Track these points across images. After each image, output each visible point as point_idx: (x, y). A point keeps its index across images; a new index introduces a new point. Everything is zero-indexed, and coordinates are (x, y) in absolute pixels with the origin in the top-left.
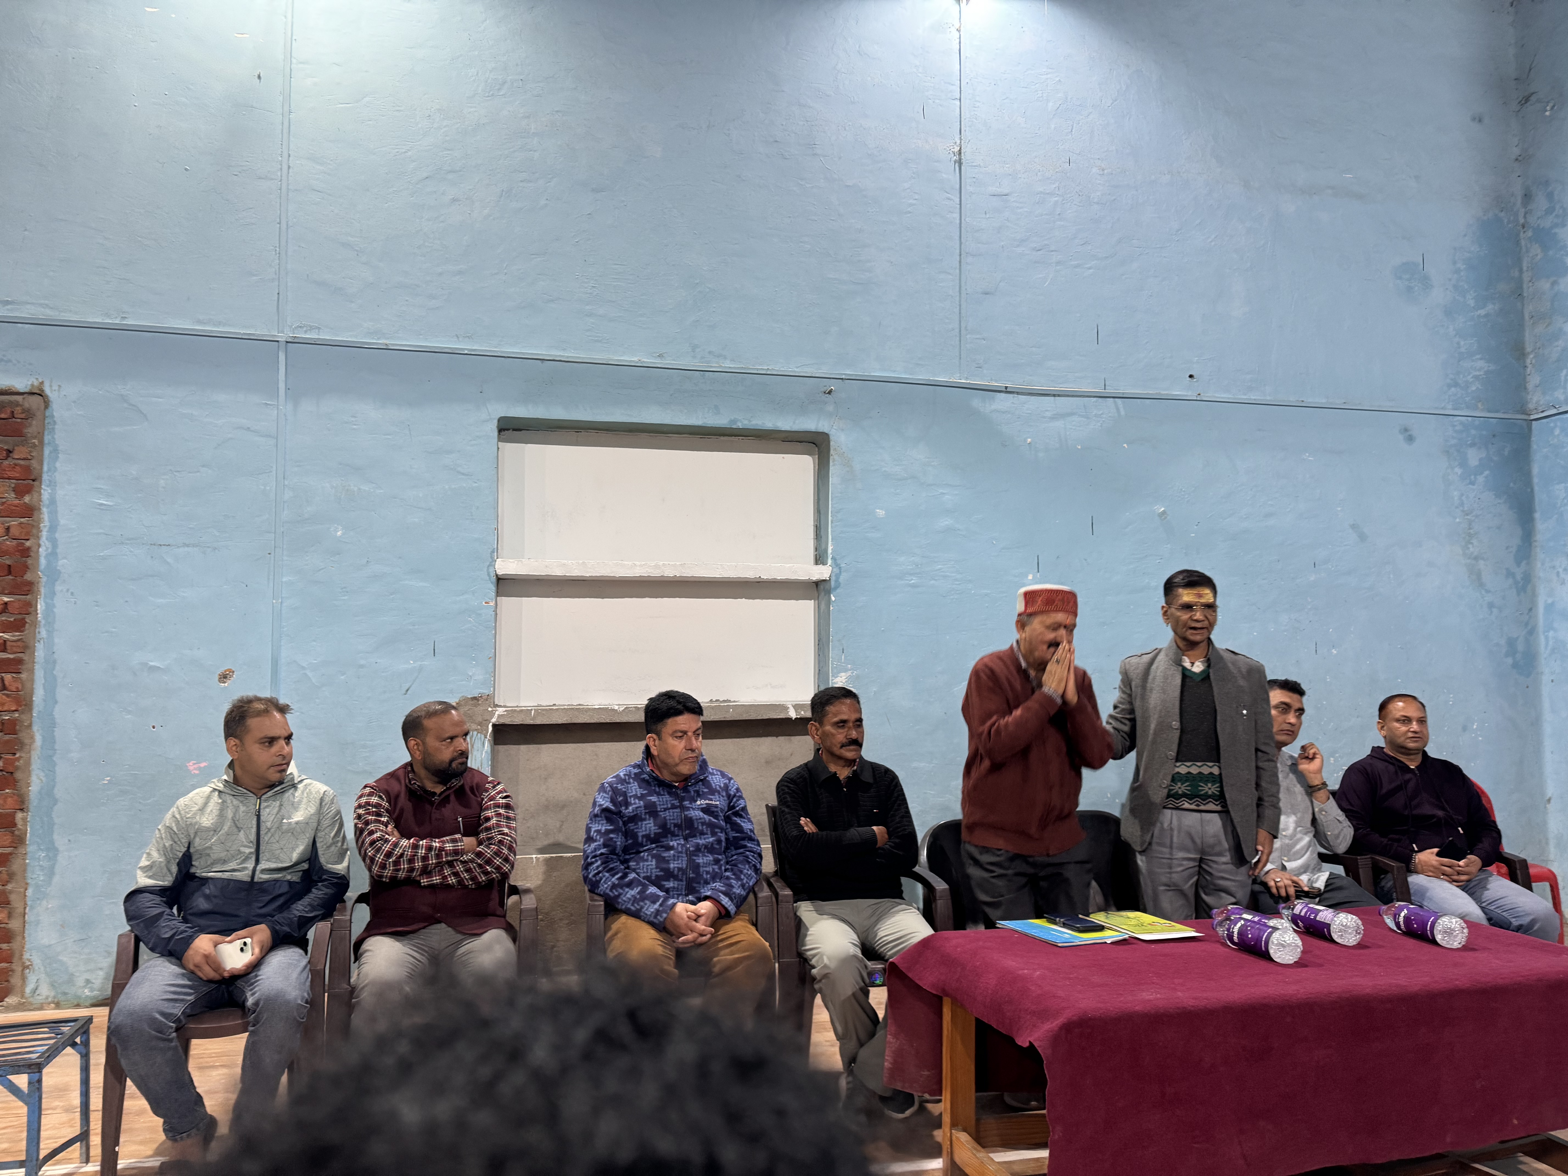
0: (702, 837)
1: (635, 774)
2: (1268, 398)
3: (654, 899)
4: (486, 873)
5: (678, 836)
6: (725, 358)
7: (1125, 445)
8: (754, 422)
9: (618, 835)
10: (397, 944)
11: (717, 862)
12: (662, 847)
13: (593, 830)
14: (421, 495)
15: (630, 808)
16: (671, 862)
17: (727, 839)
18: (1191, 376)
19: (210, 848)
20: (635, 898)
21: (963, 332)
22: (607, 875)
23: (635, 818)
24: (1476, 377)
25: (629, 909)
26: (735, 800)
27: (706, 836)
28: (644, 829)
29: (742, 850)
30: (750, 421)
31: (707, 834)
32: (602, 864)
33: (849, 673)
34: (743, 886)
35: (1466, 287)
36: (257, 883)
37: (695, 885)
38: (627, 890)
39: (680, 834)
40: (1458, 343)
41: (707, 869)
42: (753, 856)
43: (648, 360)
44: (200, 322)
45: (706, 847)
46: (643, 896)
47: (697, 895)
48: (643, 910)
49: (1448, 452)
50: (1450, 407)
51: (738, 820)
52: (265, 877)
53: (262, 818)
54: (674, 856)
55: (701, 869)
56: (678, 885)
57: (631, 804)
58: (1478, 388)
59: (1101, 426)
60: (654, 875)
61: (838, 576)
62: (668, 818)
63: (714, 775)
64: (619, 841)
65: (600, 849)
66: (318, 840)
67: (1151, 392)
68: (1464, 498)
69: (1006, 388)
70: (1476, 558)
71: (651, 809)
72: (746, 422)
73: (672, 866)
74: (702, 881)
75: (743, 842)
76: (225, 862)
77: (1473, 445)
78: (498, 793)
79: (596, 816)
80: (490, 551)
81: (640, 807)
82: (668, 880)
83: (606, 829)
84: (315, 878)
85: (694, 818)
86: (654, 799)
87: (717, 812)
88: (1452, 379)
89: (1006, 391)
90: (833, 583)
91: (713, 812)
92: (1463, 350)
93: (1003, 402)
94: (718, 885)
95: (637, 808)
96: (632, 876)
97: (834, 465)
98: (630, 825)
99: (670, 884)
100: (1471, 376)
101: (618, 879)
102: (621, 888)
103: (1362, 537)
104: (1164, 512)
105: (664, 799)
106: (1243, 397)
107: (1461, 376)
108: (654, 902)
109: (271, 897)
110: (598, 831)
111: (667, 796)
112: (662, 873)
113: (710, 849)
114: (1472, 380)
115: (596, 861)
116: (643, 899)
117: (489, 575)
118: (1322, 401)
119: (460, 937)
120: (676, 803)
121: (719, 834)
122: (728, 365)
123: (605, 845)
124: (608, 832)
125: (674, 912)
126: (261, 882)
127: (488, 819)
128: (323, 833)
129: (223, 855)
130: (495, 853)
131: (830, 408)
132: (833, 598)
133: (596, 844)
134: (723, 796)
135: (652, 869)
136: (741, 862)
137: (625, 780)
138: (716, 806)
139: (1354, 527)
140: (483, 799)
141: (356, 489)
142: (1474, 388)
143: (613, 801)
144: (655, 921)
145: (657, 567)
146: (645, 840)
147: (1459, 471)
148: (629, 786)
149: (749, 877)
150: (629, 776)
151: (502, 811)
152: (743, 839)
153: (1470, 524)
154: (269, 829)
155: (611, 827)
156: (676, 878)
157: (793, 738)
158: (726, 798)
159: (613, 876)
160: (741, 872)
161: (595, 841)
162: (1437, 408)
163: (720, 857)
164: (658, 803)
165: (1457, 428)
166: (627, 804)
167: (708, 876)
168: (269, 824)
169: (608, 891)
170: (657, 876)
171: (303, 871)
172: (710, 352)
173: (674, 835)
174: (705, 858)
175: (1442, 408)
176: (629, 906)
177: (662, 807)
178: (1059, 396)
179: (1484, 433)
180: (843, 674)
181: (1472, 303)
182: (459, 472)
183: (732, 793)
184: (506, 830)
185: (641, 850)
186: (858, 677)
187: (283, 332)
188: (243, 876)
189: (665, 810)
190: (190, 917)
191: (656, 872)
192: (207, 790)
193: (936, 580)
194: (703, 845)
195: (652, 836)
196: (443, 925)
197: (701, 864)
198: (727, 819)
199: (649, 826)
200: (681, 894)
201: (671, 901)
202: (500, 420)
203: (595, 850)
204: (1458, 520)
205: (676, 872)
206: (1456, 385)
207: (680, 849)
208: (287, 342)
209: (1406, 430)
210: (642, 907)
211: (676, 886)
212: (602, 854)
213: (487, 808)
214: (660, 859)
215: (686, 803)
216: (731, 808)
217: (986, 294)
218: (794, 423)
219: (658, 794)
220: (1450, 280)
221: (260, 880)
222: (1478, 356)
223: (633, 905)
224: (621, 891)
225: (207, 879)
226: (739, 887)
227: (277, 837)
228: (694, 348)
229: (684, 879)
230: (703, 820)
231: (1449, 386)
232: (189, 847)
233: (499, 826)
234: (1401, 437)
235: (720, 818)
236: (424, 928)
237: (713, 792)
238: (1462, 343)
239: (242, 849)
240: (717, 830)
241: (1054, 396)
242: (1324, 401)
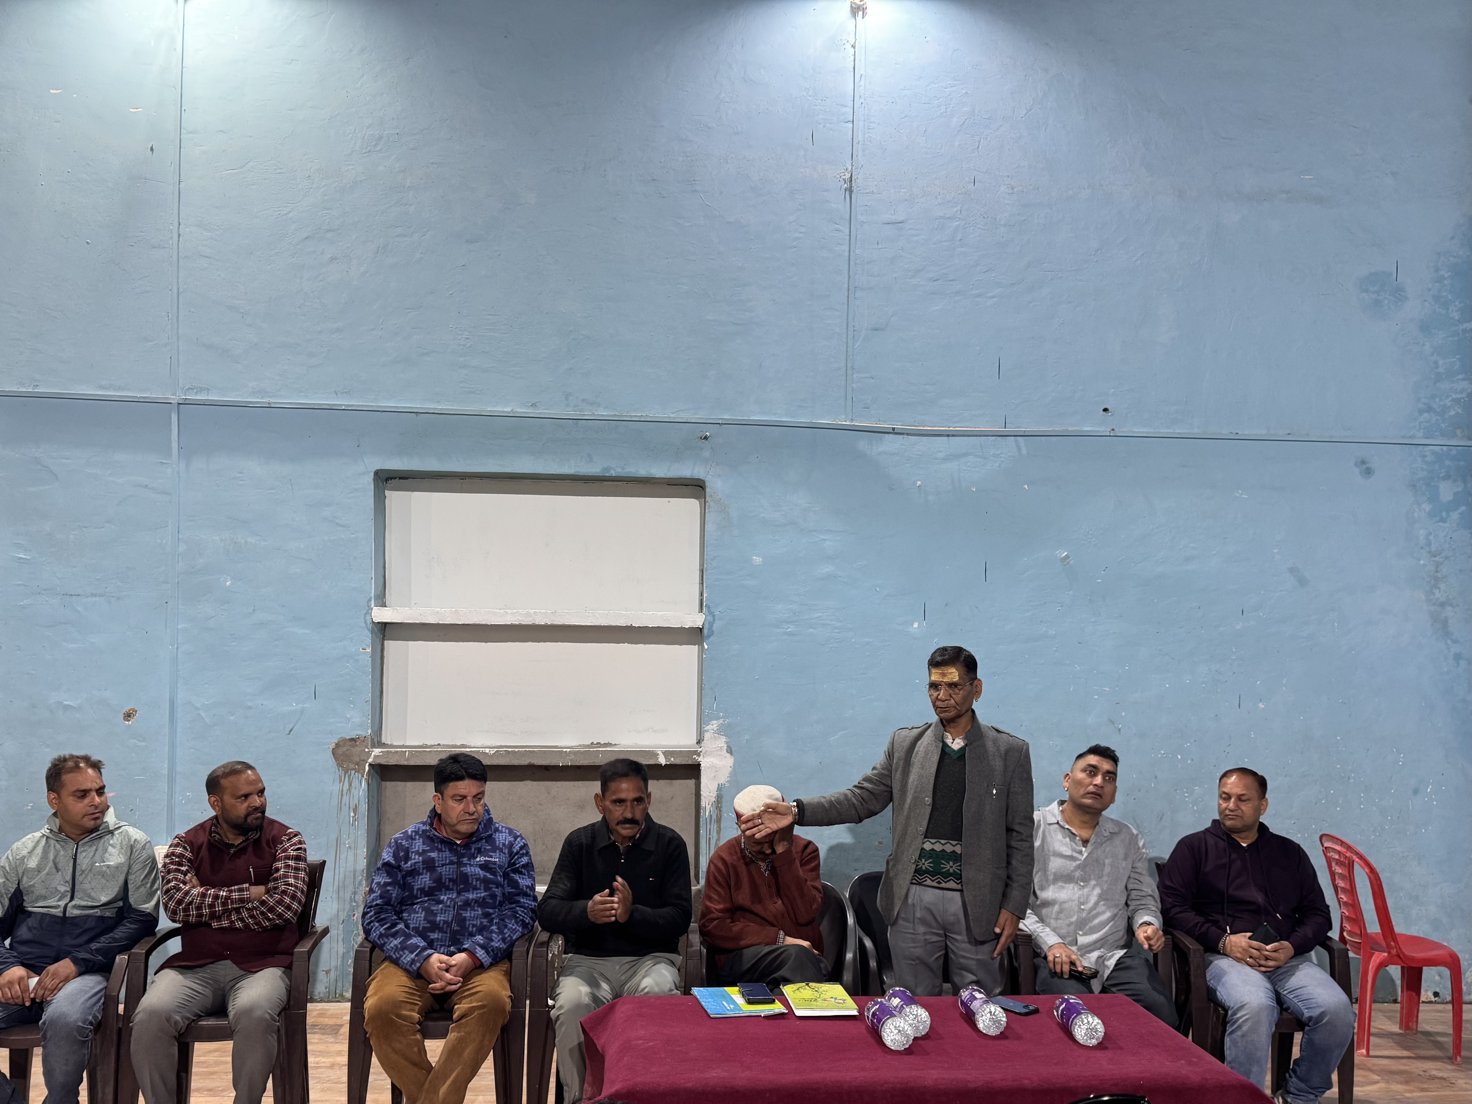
0: (475, 892)
1: (423, 831)
2: (1196, 431)
3: (412, 949)
4: (269, 920)
5: (452, 890)
6: (599, 405)
7: (1026, 486)
8: (626, 470)
9: (394, 887)
10: (180, 976)
11: (487, 915)
12: (433, 900)
13: (375, 881)
14: (302, 547)
15: (409, 863)
16: (439, 915)
17: (504, 894)
18: (1105, 410)
19: (33, 886)
20: (397, 947)
21: (849, 372)
22: (377, 924)
23: (413, 872)
24: (1457, 401)
25: (392, 956)
26: (516, 857)
27: (479, 891)
28: (419, 882)
29: (514, 905)
30: (623, 469)
31: (480, 889)
32: (375, 914)
33: (721, 721)
34: (504, 940)
35: (1450, 298)
36: (69, 917)
37: (459, 937)
38: (391, 939)
39: (455, 888)
40: (1436, 363)
41: (475, 923)
42: (523, 912)
43: (521, 410)
44: (101, 387)
45: (476, 901)
46: (403, 947)
47: (458, 946)
48: (402, 959)
49: (1414, 486)
50: (1421, 434)
51: (516, 877)
52: (77, 912)
53: (78, 861)
54: (442, 909)
55: (467, 923)
56: (442, 936)
57: (411, 859)
58: (1457, 413)
59: (999, 466)
60: (421, 927)
61: (711, 624)
62: (443, 873)
63: (502, 832)
64: (394, 893)
65: (377, 900)
66: (129, 882)
67: (1058, 428)
68: (1432, 537)
69: (894, 429)
70: (1442, 605)
71: (430, 865)
72: (619, 470)
73: (438, 919)
74: (466, 934)
75: (517, 898)
76: (45, 898)
77: (1447, 477)
78: (291, 846)
79: (378, 869)
80: (366, 599)
81: (418, 862)
82: (434, 932)
83: (385, 882)
84: (126, 915)
85: (469, 874)
86: (434, 855)
87: (495, 868)
88: (1425, 404)
89: (894, 432)
90: (705, 631)
91: (491, 868)
92: (1441, 370)
93: (891, 443)
94: (479, 938)
95: (415, 863)
96: (401, 926)
97: (709, 512)
98: (408, 878)
99: (434, 936)
100: (1450, 399)
101: (385, 929)
102: (387, 937)
103: (1302, 582)
104: (1067, 557)
105: (444, 856)
106: (1164, 431)
107: (1437, 400)
108: (412, 952)
109: (81, 930)
110: (378, 883)
111: (448, 853)
112: (428, 925)
113: (481, 903)
114: (1449, 404)
115: (371, 911)
116: (403, 949)
117: (366, 622)
118: (1260, 432)
119: (242, 973)
120: (454, 859)
121: (494, 889)
122: (602, 412)
123: (381, 897)
124: (386, 884)
125: (429, 962)
126: (72, 917)
127: (277, 870)
128: (134, 876)
129: (43, 892)
130: (277, 902)
131: (707, 454)
132: (706, 647)
133: (374, 895)
134: (504, 853)
135: (420, 921)
136: (509, 917)
137: (411, 836)
138: (495, 863)
139: (1292, 570)
140: (277, 851)
141: (243, 541)
142: (1452, 413)
143: (395, 855)
144: (410, 969)
145: (528, 615)
146: (419, 893)
147: (1427, 507)
148: (414, 842)
149: (514, 931)
150: (417, 832)
151: (291, 863)
152: (518, 895)
153: (1437, 567)
154: (83, 871)
155: (390, 880)
156: (441, 930)
157: (674, 781)
158: (507, 856)
159: (382, 926)
160: (506, 926)
161: (374, 892)
162: (1403, 437)
163: (491, 911)
164: (436, 859)
165: (1428, 459)
166: (407, 858)
167: (474, 929)
168: (84, 867)
169: (376, 939)
170: (424, 927)
171: (119, 908)
172: (583, 400)
173: (448, 889)
174: (472, 912)
175: (1410, 437)
176: (392, 954)
177: (440, 862)
178: (953, 436)
179: (1462, 463)
180: (714, 722)
181: (1456, 316)
182: (337, 524)
183: (515, 851)
184: (292, 881)
185: (416, 901)
186: (730, 725)
187: (175, 394)
188: (58, 912)
189: (443, 865)
190: (15, 945)
191: (424, 924)
192: (38, 835)
193: (814, 628)
194: (473, 899)
195: (427, 889)
196: (229, 962)
197: (468, 918)
198: (506, 875)
199: (425, 880)
200: (444, 945)
201: (430, 951)
202: (377, 473)
203: (373, 900)
204: (1422, 562)
205: (441, 925)
206: (1430, 409)
207: (448, 903)
208: (179, 404)
209: (1363, 462)
210: (401, 956)
211: (440, 937)
212: (377, 905)
213: (279, 860)
214: (429, 912)
215: (465, 860)
216: (511, 864)
217: (877, 330)
218: (669, 470)
219: (440, 850)
220: (1430, 290)
221: (71, 916)
222: (1460, 377)
223: (394, 953)
224: (386, 940)
225: (31, 913)
226: (499, 941)
227: (89, 878)
228: (567, 396)
229: (448, 931)
230: (478, 876)
231: (1421, 412)
232: (18, 884)
233: (285, 876)
234: (1357, 471)
235: (498, 874)
236: (212, 963)
237: (495, 849)
238: (1441, 362)
239: (59, 888)
240: (490, 886)
241: (948, 436)
242: (1264, 432)
